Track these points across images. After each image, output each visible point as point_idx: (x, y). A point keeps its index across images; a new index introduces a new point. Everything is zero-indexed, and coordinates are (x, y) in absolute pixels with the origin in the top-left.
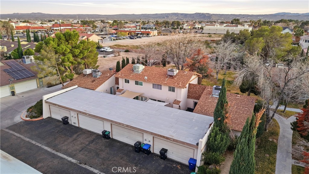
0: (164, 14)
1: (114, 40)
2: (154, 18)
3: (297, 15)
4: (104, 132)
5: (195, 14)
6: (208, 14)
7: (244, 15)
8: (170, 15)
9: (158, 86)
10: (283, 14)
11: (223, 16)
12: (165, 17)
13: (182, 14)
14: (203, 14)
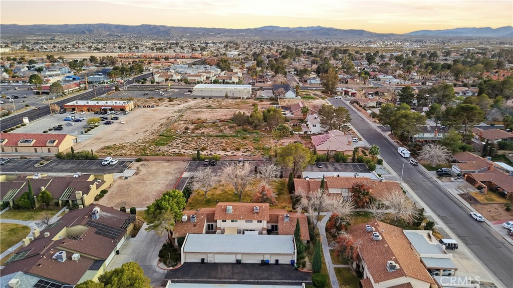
0: (81, 25)
1: (86, 132)
2: (64, 32)
3: (288, 30)
4: (237, 261)
5: (142, 26)
6: (164, 26)
7: (219, 29)
8: (94, 27)
9: (249, 221)
10: (270, 29)
11: (188, 30)
12: (86, 32)
13: (117, 26)
14: (155, 27)
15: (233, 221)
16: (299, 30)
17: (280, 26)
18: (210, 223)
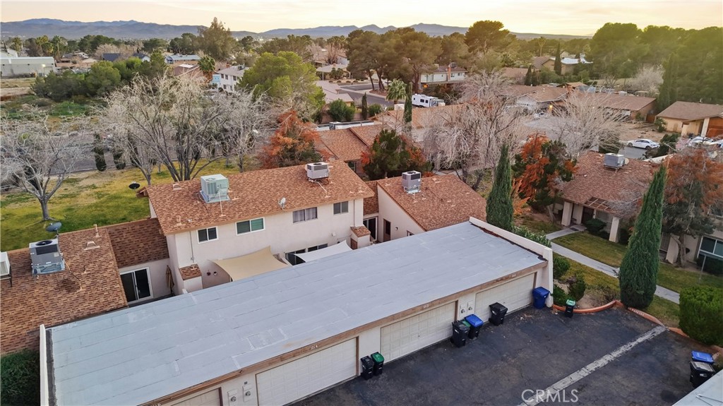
9: (306, 213)
10: (45, 23)
15: (243, 227)
16: (100, 25)
17: (64, 20)
18: (132, 270)
